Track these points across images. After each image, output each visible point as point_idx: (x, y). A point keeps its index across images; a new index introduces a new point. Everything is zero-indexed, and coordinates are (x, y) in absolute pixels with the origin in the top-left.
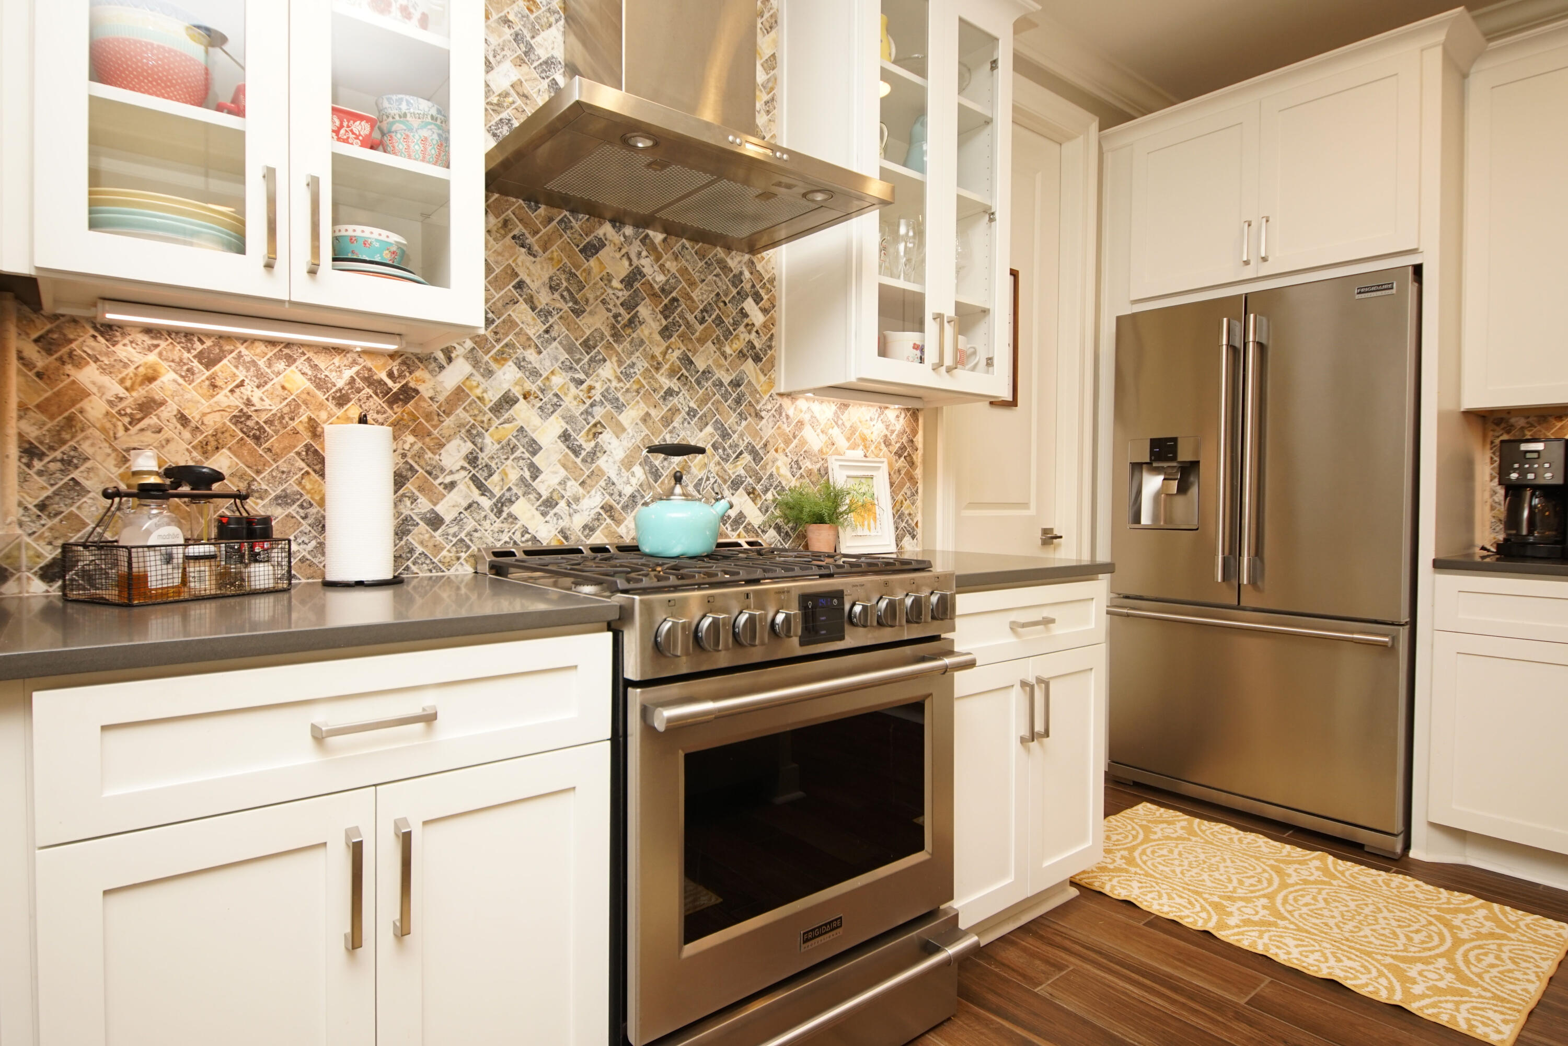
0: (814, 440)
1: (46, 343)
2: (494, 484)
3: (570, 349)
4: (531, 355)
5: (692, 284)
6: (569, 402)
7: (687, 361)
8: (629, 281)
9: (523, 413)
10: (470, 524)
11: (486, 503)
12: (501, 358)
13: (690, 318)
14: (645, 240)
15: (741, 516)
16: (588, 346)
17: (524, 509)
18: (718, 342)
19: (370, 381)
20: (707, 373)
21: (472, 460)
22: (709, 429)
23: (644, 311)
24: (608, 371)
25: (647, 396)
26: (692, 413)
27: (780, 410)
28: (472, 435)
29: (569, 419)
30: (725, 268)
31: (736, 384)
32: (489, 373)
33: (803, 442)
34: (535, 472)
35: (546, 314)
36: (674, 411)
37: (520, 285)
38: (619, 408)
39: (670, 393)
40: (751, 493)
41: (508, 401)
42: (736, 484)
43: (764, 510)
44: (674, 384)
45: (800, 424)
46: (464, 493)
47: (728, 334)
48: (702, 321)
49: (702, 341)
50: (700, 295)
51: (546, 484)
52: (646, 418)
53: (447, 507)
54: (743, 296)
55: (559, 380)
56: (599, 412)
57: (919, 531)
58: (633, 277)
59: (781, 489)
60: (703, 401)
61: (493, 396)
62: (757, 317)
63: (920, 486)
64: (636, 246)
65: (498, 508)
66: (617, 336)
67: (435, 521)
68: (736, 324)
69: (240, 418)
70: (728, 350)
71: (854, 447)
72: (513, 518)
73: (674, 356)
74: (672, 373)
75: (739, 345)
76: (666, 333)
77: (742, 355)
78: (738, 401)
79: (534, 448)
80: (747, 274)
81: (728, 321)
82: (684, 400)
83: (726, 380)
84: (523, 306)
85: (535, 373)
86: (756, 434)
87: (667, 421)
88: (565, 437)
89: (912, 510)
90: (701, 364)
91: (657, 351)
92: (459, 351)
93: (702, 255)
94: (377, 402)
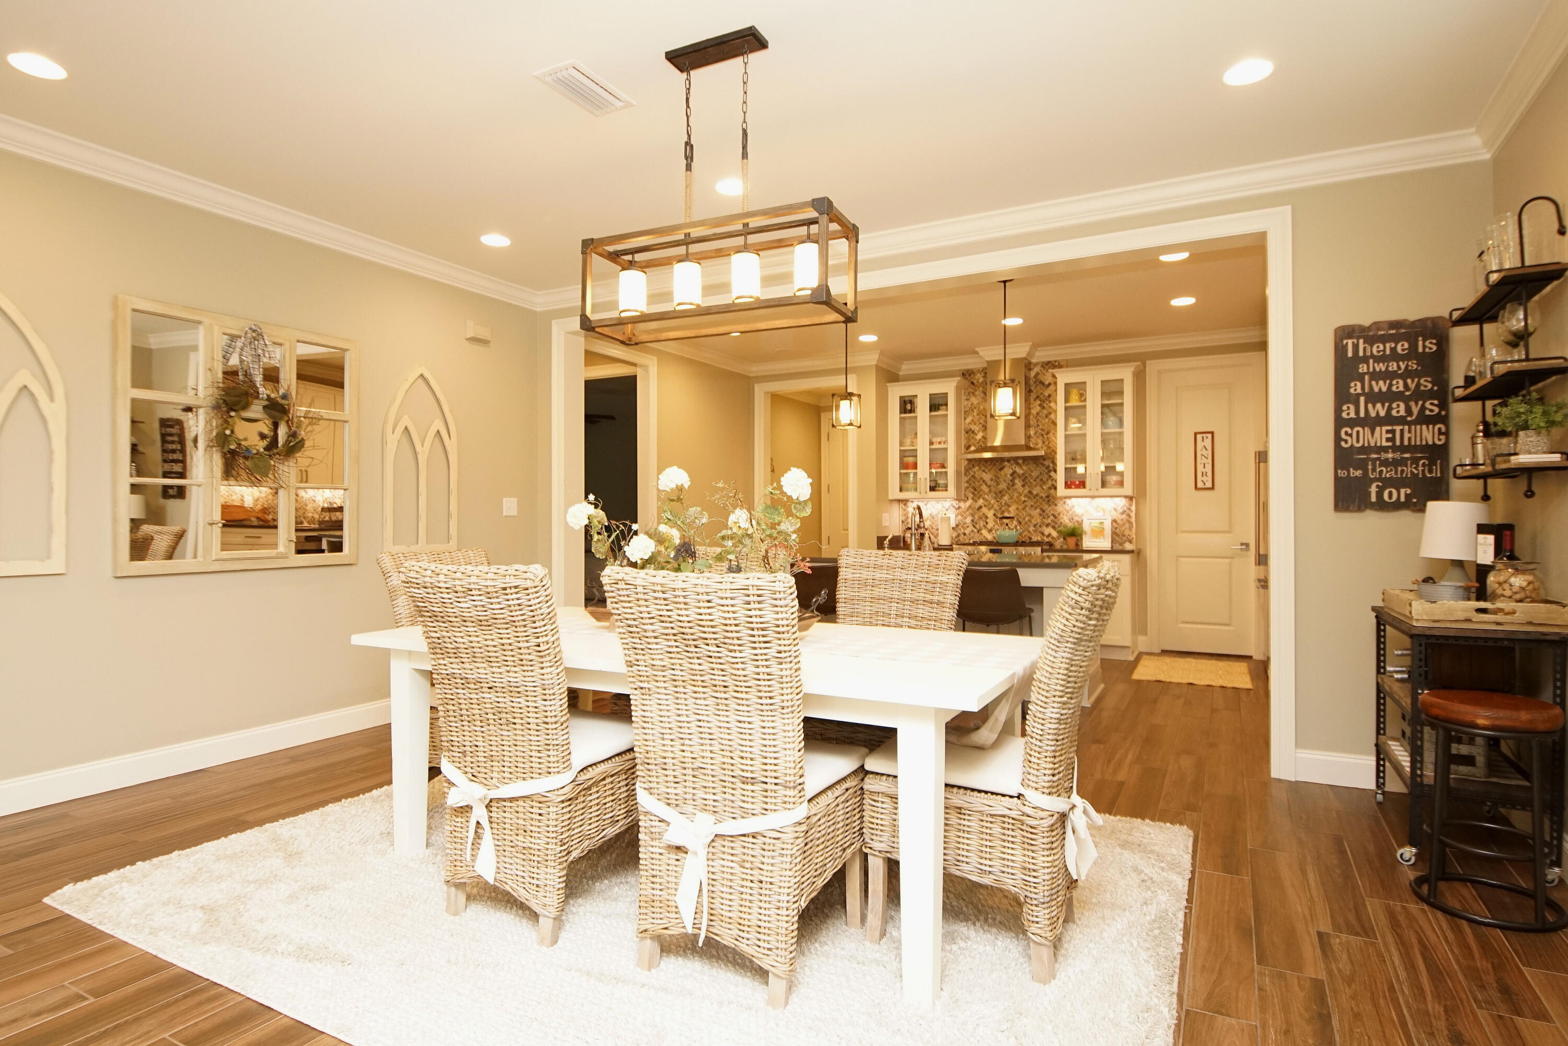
0: (1079, 511)
1: (905, 505)
2: (977, 526)
3: (996, 494)
4: (986, 496)
5: (1032, 471)
6: (996, 506)
7: (1030, 492)
8: (1012, 475)
9: (984, 510)
10: (972, 535)
11: (975, 530)
12: (979, 498)
13: (1031, 481)
14: (1017, 464)
15: (1049, 535)
16: (1000, 492)
17: (984, 532)
18: (1041, 486)
19: (952, 506)
20: (1037, 495)
21: (973, 521)
22: (1038, 510)
23: (1016, 481)
24: (1006, 498)
25: (1017, 503)
26: (1032, 506)
27: (1065, 503)
28: (973, 515)
29: (996, 510)
30: (1043, 465)
31: (1048, 497)
32: (976, 502)
33: (1074, 512)
34: (987, 523)
35: (989, 486)
36: (1026, 506)
37: (984, 481)
38: (1009, 506)
39: (1025, 501)
40: (1054, 528)
41: (980, 507)
42: (1048, 525)
43: (1059, 532)
44: (1026, 499)
45: (1073, 506)
46: (971, 528)
47: (1044, 483)
48: (1035, 480)
49: (1035, 486)
50: (1035, 474)
51: (990, 526)
52: (1017, 509)
53: (967, 532)
54: (1050, 471)
55: (993, 502)
56: (1003, 508)
57: (1134, 541)
58: (1014, 472)
60: (1035, 503)
61: (977, 507)
63: (1134, 525)
64: (1014, 465)
65: (978, 532)
66: (1008, 489)
67: (965, 534)
68: (1047, 480)
69: (931, 515)
70: (1044, 487)
71: (1099, 511)
72: (981, 534)
73: (1026, 491)
74: (1025, 496)
75: (1048, 486)
76: (1023, 486)
77: (1050, 488)
78: (1048, 501)
79: (987, 517)
80: (1051, 465)
81: (1045, 479)
82: (1030, 503)
83: (1044, 496)
84: (984, 485)
85: (987, 500)
86: (1055, 511)
87: (1024, 509)
88: (995, 515)
89: (1130, 533)
90: (1035, 492)
91: (1021, 491)
92: (970, 498)
93: (1035, 463)
94: (954, 510)
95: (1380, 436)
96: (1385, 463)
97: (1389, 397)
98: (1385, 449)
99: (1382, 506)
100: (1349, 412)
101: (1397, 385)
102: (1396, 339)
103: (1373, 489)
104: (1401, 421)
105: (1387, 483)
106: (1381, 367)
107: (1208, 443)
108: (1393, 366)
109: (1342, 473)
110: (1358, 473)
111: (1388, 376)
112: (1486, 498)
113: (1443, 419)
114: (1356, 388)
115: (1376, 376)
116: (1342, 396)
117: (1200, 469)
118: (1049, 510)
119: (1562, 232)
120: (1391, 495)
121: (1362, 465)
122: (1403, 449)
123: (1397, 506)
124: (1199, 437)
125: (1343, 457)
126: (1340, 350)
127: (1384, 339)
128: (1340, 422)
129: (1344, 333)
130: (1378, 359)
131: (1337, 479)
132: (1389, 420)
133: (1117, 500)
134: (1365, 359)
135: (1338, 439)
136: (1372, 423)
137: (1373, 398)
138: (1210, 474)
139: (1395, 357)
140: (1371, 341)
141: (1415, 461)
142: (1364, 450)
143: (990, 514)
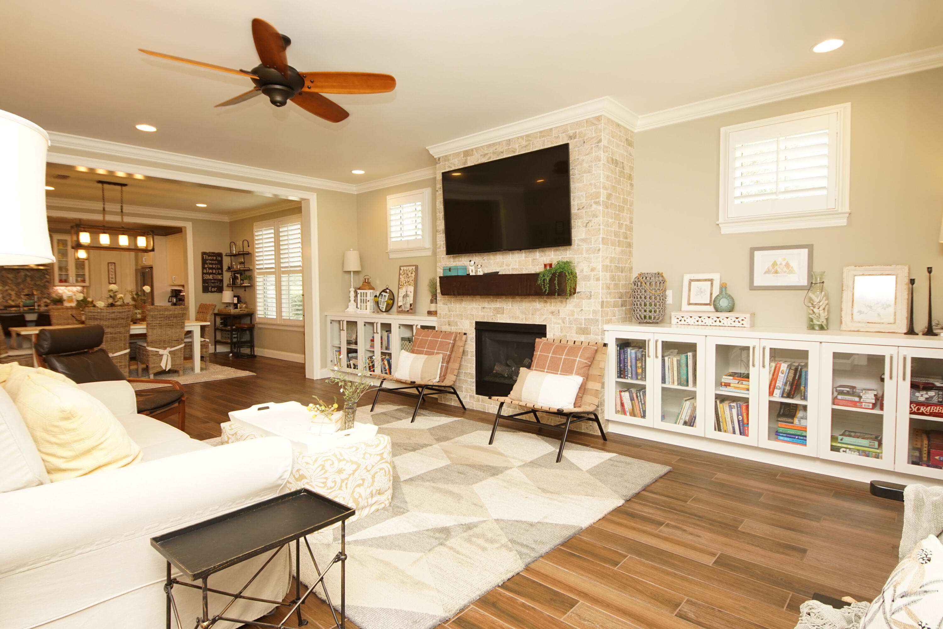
0: (60, 291)
6: (16, 290)
12: (6, 286)
20: (39, 285)
23: (27, 278)
24: (22, 286)
27: (53, 288)
30: (42, 272)
31: (44, 285)
32: (4, 287)
33: (58, 292)
34: (11, 297)
38: (24, 290)
40: (48, 298)
41: (7, 290)
42: (45, 298)
43: (51, 300)
44: (33, 286)
45: (58, 290)
50: (37, 275)
55: (14, 287)
56: (20, 290)
59: (53, 298)
60: (38, 288)
61: (5, 290)
62: (48, 277)
66: (23, 282)
71: (70, 292)
73: (33, 283)
75: (44, 281)
76: (31, 280)
77: (50, 283)
78: (45, 288)
83: (42, 285)
85: (11, 287)
86: (49, 291)
95: (211, 277)
96: (212, 283)
97: (212, 269)
98: (211, 280)
99: (212, 292)
100: (205, 271)
101: (214, 266)
102: (214, 256)
103: (210, 288)
104: (215, 274)
105: (212, 287)
106: (211, 262)
107: (113, 267)
108: (213, 262)
109: (204, 285)
110: (207, 285)
111: (212, 264)
112: (232, 291)
113: (222, 274)
114: (206, 266)
115: (210, 264)
116: (203, 268)
117: (111, 276)
118: (45, 291)
119: (249, 246)
120: (213, 289)
121: (207, 283)
122: (215, 280)
123: (214, 292)
124: (110, 264)
125: (204, 281)
126: (203, 257)
127: (211, 256)
128: (203, 273)
129: (203, 254)
130: (210, 260)
131: (203, 286)
132: (212, 273)
133: (78, 287)
134: (208, 260)
135: (203, 277)
136: (210, 274)
137: (210, 268)
138: (114, 278)
139: (213, 260)
140: (209, 256)
141: (217, 282)
142: (208, 280)
143: (13, 293)
